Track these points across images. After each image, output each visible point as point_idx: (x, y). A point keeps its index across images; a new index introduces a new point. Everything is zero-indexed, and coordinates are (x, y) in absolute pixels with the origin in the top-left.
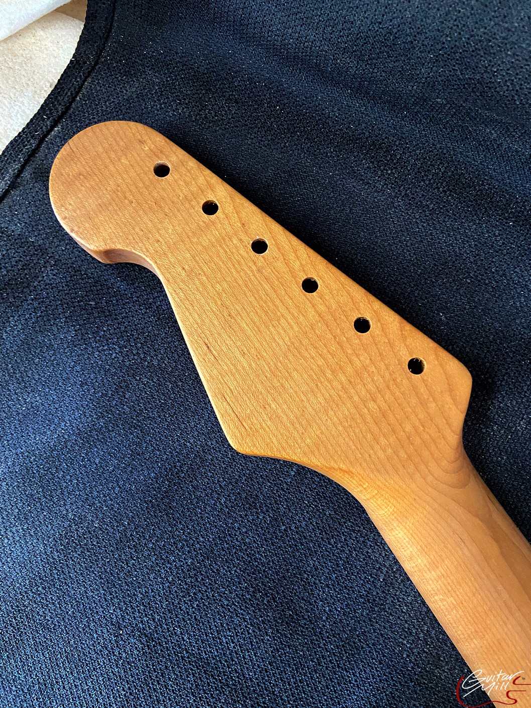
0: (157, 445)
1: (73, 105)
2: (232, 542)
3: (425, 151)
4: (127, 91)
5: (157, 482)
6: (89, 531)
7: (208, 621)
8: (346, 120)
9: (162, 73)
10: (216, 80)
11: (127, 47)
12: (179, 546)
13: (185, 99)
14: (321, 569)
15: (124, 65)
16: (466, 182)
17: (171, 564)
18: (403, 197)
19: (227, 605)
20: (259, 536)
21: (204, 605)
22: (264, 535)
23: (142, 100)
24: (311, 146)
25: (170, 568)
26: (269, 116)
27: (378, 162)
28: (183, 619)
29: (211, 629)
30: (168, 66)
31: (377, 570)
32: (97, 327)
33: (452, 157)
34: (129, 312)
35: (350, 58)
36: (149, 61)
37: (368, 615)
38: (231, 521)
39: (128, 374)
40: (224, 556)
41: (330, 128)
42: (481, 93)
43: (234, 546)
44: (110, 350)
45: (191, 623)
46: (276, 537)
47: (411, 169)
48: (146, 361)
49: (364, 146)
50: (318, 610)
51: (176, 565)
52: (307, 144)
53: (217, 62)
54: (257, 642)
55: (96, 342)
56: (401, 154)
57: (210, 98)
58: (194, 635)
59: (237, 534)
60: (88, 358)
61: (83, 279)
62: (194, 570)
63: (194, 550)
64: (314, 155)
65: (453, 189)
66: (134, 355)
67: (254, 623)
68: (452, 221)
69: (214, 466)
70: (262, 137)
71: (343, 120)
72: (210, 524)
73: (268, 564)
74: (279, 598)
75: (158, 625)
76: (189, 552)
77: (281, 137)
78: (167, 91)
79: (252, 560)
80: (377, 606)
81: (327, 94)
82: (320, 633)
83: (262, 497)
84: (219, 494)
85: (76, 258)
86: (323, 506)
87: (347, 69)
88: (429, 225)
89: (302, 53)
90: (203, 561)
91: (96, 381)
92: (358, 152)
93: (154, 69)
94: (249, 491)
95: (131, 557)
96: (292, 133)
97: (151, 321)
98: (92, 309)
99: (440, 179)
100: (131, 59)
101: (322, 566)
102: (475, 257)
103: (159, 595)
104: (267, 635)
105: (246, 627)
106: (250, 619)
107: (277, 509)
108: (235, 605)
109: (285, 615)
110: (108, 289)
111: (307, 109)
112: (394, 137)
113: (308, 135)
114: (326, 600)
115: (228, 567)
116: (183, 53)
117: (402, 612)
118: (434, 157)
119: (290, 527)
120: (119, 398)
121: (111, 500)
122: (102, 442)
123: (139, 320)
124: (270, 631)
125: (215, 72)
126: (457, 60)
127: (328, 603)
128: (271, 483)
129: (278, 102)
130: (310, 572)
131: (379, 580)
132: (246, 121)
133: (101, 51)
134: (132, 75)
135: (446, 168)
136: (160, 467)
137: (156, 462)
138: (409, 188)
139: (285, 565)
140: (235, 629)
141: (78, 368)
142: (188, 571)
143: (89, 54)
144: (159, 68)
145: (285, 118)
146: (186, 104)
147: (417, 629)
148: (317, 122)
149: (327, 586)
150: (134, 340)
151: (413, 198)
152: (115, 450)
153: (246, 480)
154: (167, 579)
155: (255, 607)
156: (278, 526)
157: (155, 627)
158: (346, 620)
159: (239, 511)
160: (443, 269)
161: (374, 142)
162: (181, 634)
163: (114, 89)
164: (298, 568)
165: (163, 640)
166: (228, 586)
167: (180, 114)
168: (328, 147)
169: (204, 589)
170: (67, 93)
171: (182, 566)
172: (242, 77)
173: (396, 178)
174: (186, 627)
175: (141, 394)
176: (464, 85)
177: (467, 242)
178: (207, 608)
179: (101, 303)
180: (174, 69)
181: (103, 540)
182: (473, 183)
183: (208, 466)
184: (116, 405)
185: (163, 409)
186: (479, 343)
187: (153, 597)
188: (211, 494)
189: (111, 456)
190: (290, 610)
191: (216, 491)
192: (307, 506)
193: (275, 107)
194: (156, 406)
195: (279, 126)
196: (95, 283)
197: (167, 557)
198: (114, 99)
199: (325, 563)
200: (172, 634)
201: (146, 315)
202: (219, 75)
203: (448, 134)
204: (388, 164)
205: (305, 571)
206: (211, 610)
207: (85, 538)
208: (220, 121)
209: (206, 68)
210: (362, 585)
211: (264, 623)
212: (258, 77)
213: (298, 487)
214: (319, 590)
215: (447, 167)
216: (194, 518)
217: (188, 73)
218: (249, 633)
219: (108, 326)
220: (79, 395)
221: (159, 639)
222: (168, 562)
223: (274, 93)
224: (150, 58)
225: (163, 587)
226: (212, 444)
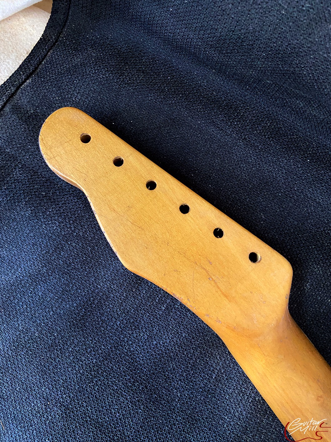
0: (79, 286)
1: (40, 67)
2: (122, 350)
3: (258, 112)
4: (75, 60)
5: (77, 309)
6: (32, 339)
7: (104, 399)
8: (211, 89)
9: (97, 50)
10: (131, 57)
11: (76, 32)
12: (88, 351)
13: (111, 68)
14: (177, 370)
15: (74, 44)
16: (282, 133)
17: (82, 362)
18: (243, 139)
19: (116, 389)
20: (139, 347)
21: (102, 389)
22: (143, 346)
23: (84, 67)
24: (188, 104)
25: (82, 365)
26: (163, 82)
27: (229, 117)
28: (88, 397)
29: (105, 404)
30: (102, 46)
31: (212, 372)
32: (46, 209)
33: (275, 117)
34: (67, 200)
35: (215, 51)
36: (90, 42)
37: (204, 399)
38: (123, 336)
39: (63, 240)
40: (117, 358)
41: (201, 93)
42: (293, 79)
43: (123, 352)
44: (53, 224)
45: (93, 400)
46: (150, 348)
47: (249, 122)
48: (75, 232)
49: (220, 106)
50: (173, 395)
51: (85, 363)
52: (185, 102)
53: (133, 46)
54: (134, 414)
55: (44, 219)
56: (243, 113)
57: (127, 68)
58: (94, 407)
59: (126, 345)
60: (38, 228)
61: (39, 178)
62: (97, 366)
63: (98, 354)
64: (190, 110)
65: (274, 137)
66: (68, 228)
67: (133, 402)
68: (272, 157)
69: (115, 301)
70: (158, 96)
71: (209, 88)
72: (109, 338)
73: (144, 365)
74: (149, 386)
75: (72, 400)
76: (94, 355)
77: (170, 97)
78: (100, 62)
79: (134, 362)
80: (210, 394)
81: (200, 71)
82: (174, 410)
83: (143, 322)
84: (116, 319)
85: (35, 164)
86: (181, 330)
87: (213, 57)
88: (258, 158)
89: (185, 45)
90: (103, 361)
91: (43, 243)
92: (217, 110)
93: (93, 47)
94: (136, 318)
95: (58, 356)
96: (177, 95)
97: (80, 207)
98: (43, 197)
99: (267, 130)
100: (79, 40)
101: (178, 367)
102: (285, 180)
103: (74, 381)
104: (140, 409)
105: (127, 403)
106: (130, 399)
107: (152, 330)
108: (121, 389)
109: (152, 397)
110: (54, 185)
111: (187, 80)
112: (240, 101)
113: (186, 97)
114: (179, 389)
115: (119, 366)
116: (112, 38)
117: (226, 399)
118: (264, 116)
119: (159, 342)
120: (57, 255)
121: (47, 319)
122: (44, 282)
123: (73, 206)
124: (142, 406)
125: (131, 52)
126: (280, 58)
127: (180, 391)
128: (150, 314)
129: (169, 74)
130: (170, 371)
131: (212, 378)
132: (148, 85)
133: (60, 34)
134: (79, 50)
135: (270, 124)
136: (80, 300)
137: (78, 296)
138: (247, 134)
139: (155, 366)
140: (120, 405)
141: (32, 234)
142: (93, 367)
143: (53, 35)
144: (96, 47)
145: (173, 85)
146: (111, 71)
147: (235, 410)
148: (193, 88)
149: (180, 380)
150: (69, 218)
151: (249, 141)
152: (52, 288)
153: (134, 311)
154: (79, 372)
155: (134, 391)
156: (152, 341)
157: (70, 401)
158: (190, 402)
159: (128, 330)
160: (265, 186)
161: (227, 104)
162: (86, 406)
163: (67, 59)
164: (162, 368)
165: (75, 409)
166: (118, 377)
167: (107, 77)
168: (198, 106)
169: (102, 378)
170: (36, 59)
171: (89, 364)
172: (148, 57)
173: (239, 127)
174: (89, 402)
175: (70, 253)
176: (283, 74)
177: (281, 170)
178: (104, 391)
179: (49, 194)
180: (105, 48)
181: (40, 344)
182: (287, 133)
183: (111, 301)
184: (55, 259)
185: (84, 264)
186: (284, 233)
187: (70, 382)
188: (111, 319)
189: (49, 291)
190: (155, 394)
191: (114, 317)
192: (171, 330)
193: (167, 77)
194: (80, 261)
195: (169, 90)
196: (46, 181)
197: (80, 357)
198: (67, 65)
199: (179, 366)
200: (81, 406)
201: (78, 203)
202: (134, 54)
203: (273, 102)
204: (235, 119)
205: (167, 370)
206: (106, 392)
207: (29, 343)
208: (132, 84)
209: (126, 49)
210: (202, 380)
211: (138, 401)
212: (158, 58)
213: (167, 317)
214: (175, 382)
215: (272, 122)
216: (99, 333)
217: (114, 51)
218: (129, 408)
219: (53, 208)
220: (31, 252)
221: (72, 409)
222: (81, 360)
223: (167, 68)
224: (91, 40)
225: (77, 376)
226: (114, 287)
